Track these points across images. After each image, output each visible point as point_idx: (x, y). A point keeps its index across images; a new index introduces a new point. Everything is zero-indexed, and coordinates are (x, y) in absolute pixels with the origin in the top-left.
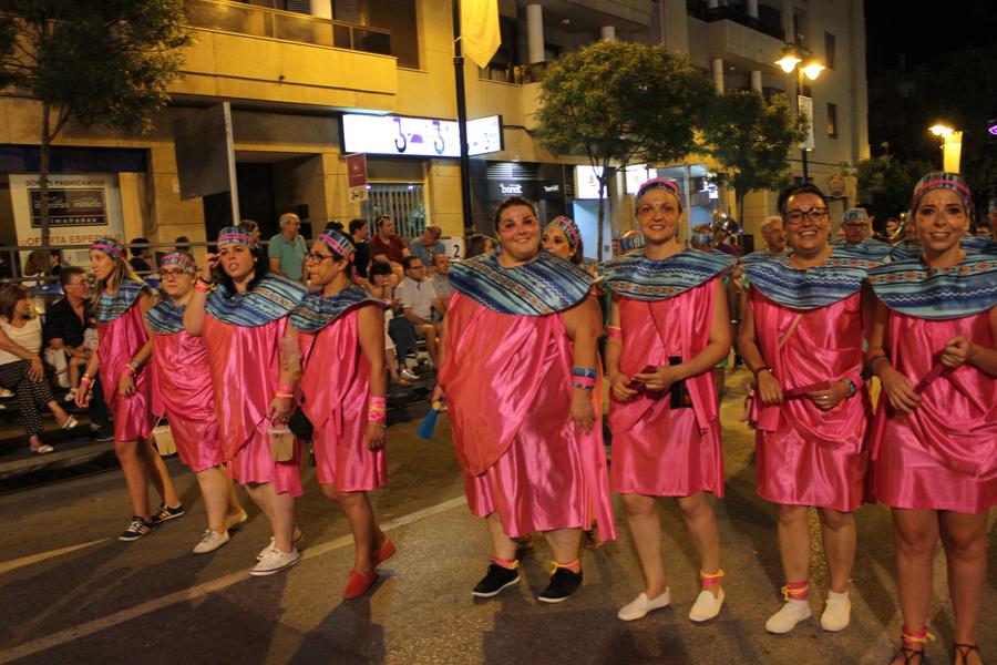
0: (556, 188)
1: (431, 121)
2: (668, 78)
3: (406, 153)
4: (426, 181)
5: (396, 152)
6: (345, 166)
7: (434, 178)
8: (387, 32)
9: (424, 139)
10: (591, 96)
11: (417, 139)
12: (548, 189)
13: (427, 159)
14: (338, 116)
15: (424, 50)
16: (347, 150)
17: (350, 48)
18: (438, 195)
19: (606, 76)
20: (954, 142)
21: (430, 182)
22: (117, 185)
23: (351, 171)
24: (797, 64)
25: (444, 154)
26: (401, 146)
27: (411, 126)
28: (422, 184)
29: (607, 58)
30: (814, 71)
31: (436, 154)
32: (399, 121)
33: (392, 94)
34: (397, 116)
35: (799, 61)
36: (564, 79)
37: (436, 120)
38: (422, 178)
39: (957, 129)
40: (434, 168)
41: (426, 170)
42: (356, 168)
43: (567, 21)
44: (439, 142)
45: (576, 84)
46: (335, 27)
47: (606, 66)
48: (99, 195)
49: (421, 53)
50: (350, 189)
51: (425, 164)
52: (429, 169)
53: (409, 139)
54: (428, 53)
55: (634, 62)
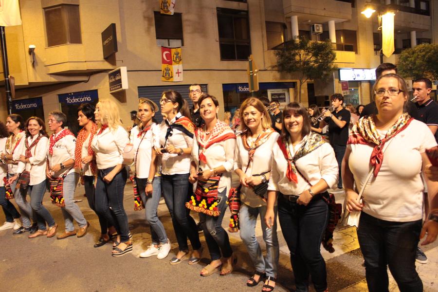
3: (355, 80)
4: (359, 88)
5: (353, 80)
6: (340, 85)
7: (363, 87)
8: (352, 45)
9: (360, 75)
10: (418, 62)
11: (358, 75)
13: (360, 82)
14: (339, 70)
15: (359, 48)
16: (341, 80)
17: (343, 50)
18: (363, 92)
19: (424, 56)
21: (361, 88)
22: (288, 91)
23: (343, 86)
25: (366, 79)
26: (354, 78)
27: (357, 71)
29: (424, 51)
31: (363, 80)
33: (353, 63)
34: (353, 69)
36: (408, 57)
37: (363, 69)
38: (358, 87)
40: (362, 84)
41: (359, 85)
42: (345, 85)
43: (399, 31)
44: (364, 76)
45: (413, 59)
46: (337, 45)
47: (423, 53)
48: (284, 94)
50: (343, 91)
51: (359, 83)
52: (361, 84)
53: (356, 75)
55: (433, 51)
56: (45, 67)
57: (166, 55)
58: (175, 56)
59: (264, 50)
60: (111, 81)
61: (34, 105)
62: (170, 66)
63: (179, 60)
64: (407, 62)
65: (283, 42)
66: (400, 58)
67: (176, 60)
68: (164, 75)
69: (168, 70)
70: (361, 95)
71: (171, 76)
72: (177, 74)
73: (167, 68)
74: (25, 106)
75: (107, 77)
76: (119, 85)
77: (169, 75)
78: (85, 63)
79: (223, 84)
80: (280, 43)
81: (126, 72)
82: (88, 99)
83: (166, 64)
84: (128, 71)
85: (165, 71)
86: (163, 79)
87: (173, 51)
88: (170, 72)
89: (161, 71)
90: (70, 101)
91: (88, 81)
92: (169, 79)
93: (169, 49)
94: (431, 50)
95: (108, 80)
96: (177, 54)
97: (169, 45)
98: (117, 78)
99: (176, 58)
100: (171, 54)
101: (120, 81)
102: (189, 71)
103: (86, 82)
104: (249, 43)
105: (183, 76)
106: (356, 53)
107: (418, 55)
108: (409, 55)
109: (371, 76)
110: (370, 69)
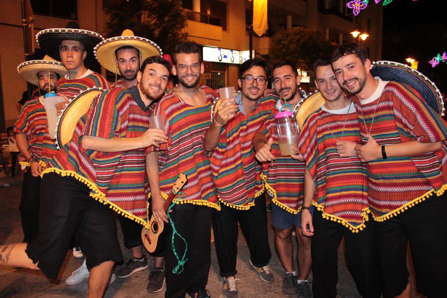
1: (229, 51)
2: (318, 42)
3: (222, 62)
4: (226, 72)
5: (219, 61)
7: (230, 71)
8: (219, 18)
9: (228, 57)
10: (292, 46)
11: (225, 57)
17: (207, 23)
18: (231, 77)
19: (298, 40)
20: (415, 65)
21: (228, 73)
24: (359, 35)
25: (234, 63)
26: (220, 59)
27: (224, 52)
28: (224, 73)
30: (364, 37)
31: (231, 62)
32: (220, 50)
33: (220, 41)
34: (220, 48)
35: (360, 33)
36: (282, 40)
37: (232, 50)
39: (416, 60)
40: (230, 67)
41: (226, 68)
42: (208, 66)
44: (232, 58)
45: (286, 42)
46: (201, 15)
49: (227, 25)
52: (228, 68)
53: (223, 56)
54: (230, 25)
55: (308, 36)
64: (280, 46)
66: (273, 41)
70: (228, 81)
94: (306, 35)
106: (225, 29)
107: (292, 39)
108: (282, 38)
109: (241, 59)
110: (239, 51)
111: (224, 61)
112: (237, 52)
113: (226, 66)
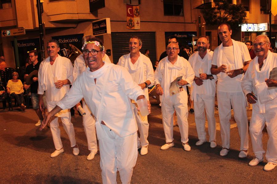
0: (274, 38)
1: (252, 24)
3: (248, 31)
4: (250, 37)
5: (247, 31)
11: (250, 28)
12: (272, 38)
13: (251, 32)
16: (241, 31)
21: (251, 37)
25: (255, 31)
26: (247, 30)
27: (249, 25)
31: (253, 31)
33: (248, 19)
34: (247, 24)
37: (253, 24)
38: (249, 36)
40: (252, 34)
42: (242, 35)
44: (254, 28)
53: (249, 28)
54: (252, 9)
56: (47, 17)
57: (130, 10)
58: (135, 11)
59: (191, 9)
60: (94, 28)
61: (32, 44)
62: (132, 18)
63: (138, 14)
65: (203, 3)
67: (136, 14)
68: (128, 25)
69: (131, 21)
71: (133, 25)
72: (137, 24)
73: (131, 19)
74: (25, 45)
75: (91, 24)
76: (104, 31)
77: (132, 25)
78: (77, 15)
79: (165, 32)
80: (201, 4)
81: (110, 22)
82: (75, 40)
83: (130, 17)
84: (111, 21)
85: (129, 22)
86: (128, 27)
87: (134, 8)
88: (132, 22)
89: (126, 21)
90: (61, 42)
91: (76, 27)
92: (131, 27)
93: (132, 6)
95: (92, 27)
96: (137, 10)
97: (131, 3)
98: (102, 26)
99: (136, 12)
100: (133, 10)
101: (105, 28)
102: (144, 23)
103: (75, 28)
104: (182, 4)
105: (141, 26)
106: (250, 12)
109: (258, 28)
110: (257, 24)
111: (250, 30)
112: (256, 25)
113: (250, 33)
